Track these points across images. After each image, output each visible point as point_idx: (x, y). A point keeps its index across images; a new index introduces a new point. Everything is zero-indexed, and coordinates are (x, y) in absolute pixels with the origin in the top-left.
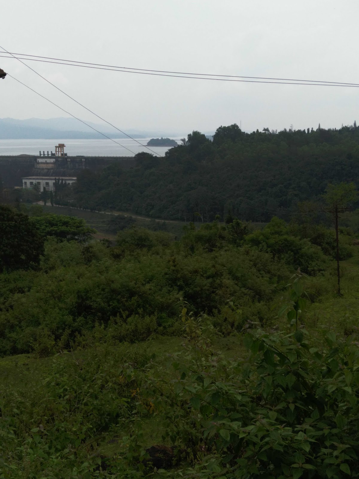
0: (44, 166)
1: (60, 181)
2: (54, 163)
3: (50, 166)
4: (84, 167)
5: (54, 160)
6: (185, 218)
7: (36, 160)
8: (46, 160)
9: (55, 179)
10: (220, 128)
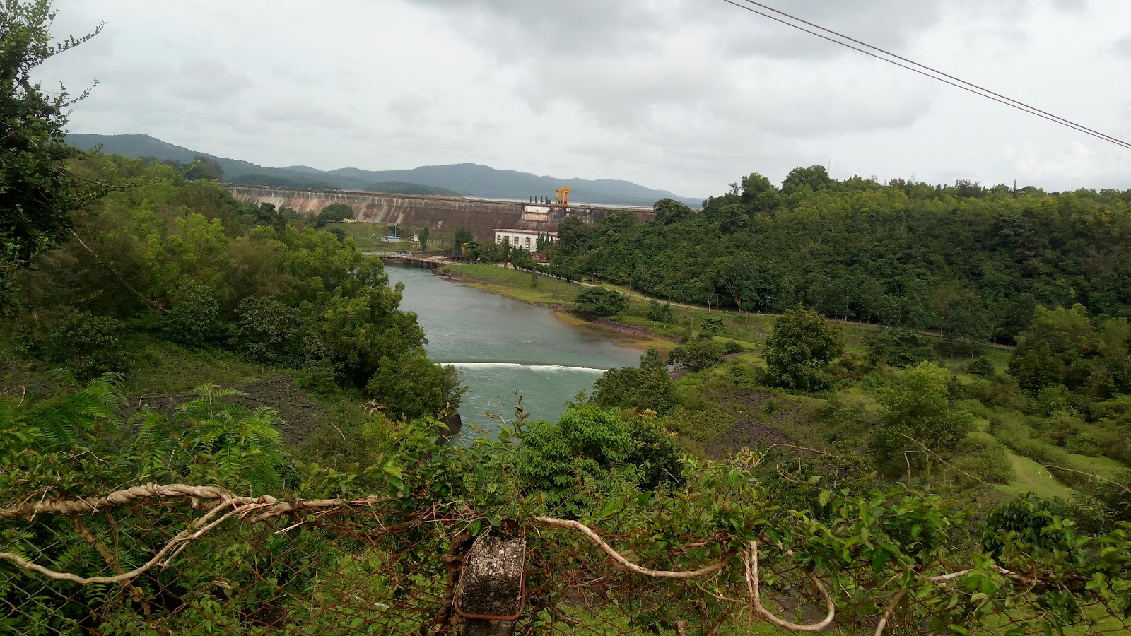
0: (534, 217)
1: (545, 237)
2: (547, 214)
3: (542, 218)
4: (588, 222)
5: (548, 209)
6: (710, 302)
7: (523, 208)
8: (537, 208)
9: (539, 234)
10: (794, 170)
